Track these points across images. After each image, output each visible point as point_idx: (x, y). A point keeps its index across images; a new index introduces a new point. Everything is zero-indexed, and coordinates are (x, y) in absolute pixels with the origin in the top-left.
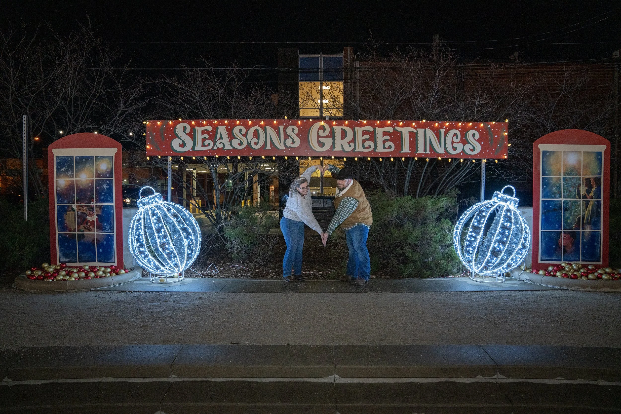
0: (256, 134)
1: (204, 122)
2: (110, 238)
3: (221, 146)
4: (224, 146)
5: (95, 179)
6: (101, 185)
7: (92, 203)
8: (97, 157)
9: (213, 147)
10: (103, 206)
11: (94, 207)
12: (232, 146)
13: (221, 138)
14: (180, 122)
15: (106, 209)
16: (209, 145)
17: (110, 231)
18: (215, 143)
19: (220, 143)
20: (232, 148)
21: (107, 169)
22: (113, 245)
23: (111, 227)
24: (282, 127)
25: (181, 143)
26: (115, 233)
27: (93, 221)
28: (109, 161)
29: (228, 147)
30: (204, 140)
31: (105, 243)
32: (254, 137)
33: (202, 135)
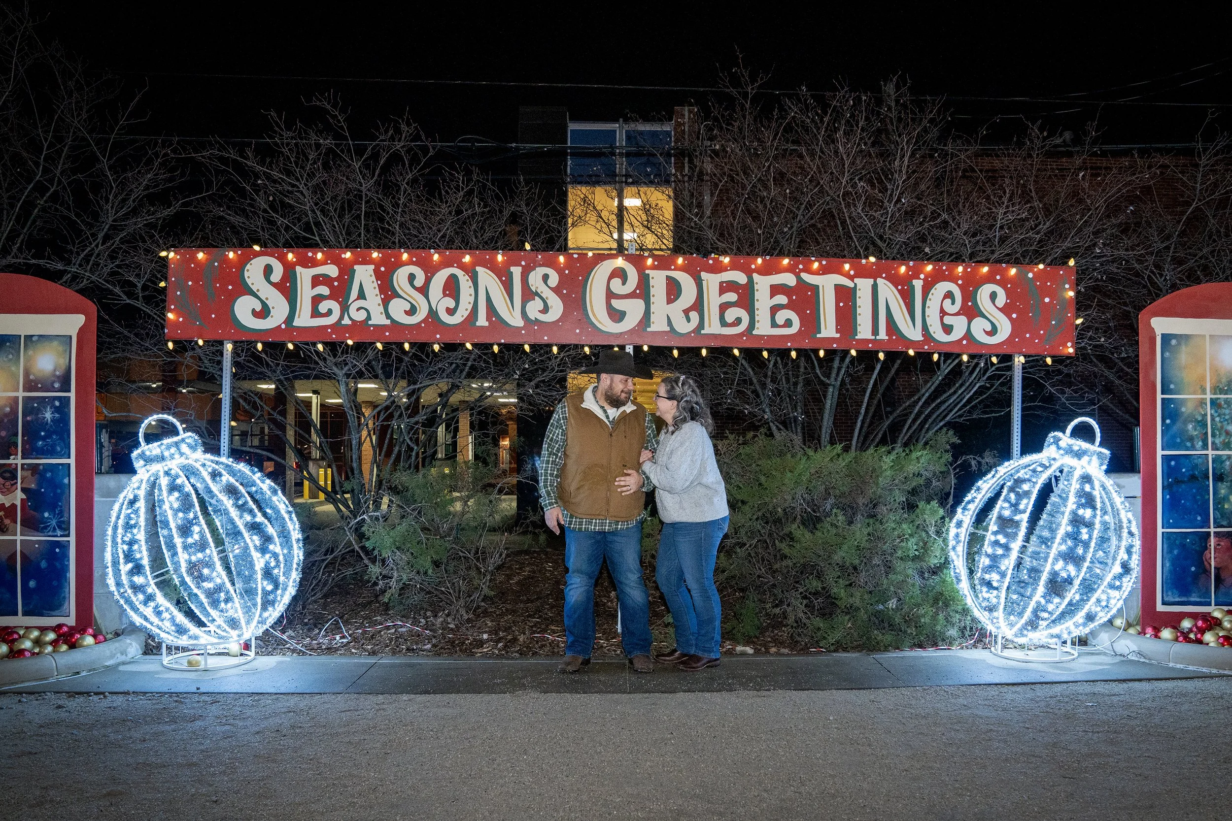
0: (452, 288)
1: (319, 256)
2: (57, 550)
3: (360, 316)
4: (369, 317)
5: (21, 394)
6: (38, 411)
7: (12, 457)
8: (29, 338)
9: (342, 318)
10: (41, 467)
11: (16, 469)
12: (388, 316)
13: (362, 296)
14: (257, 255)
15: (49, 475)
16: (329, 312)
17: (59, 533)
18: (345, 308)
19: (358, 310)
20: (388, 322)
21: (55, 371)
22: (66, 569)
23: (63, 522)
24: (516, 271)
25: (258, 308)
26: (72, 539)
27: (14, 506)
28: (61, 349)
29: (378, 319)
30: (317, 300)
31: (44, 564)
32: (445, 295)
33: (313, 287)
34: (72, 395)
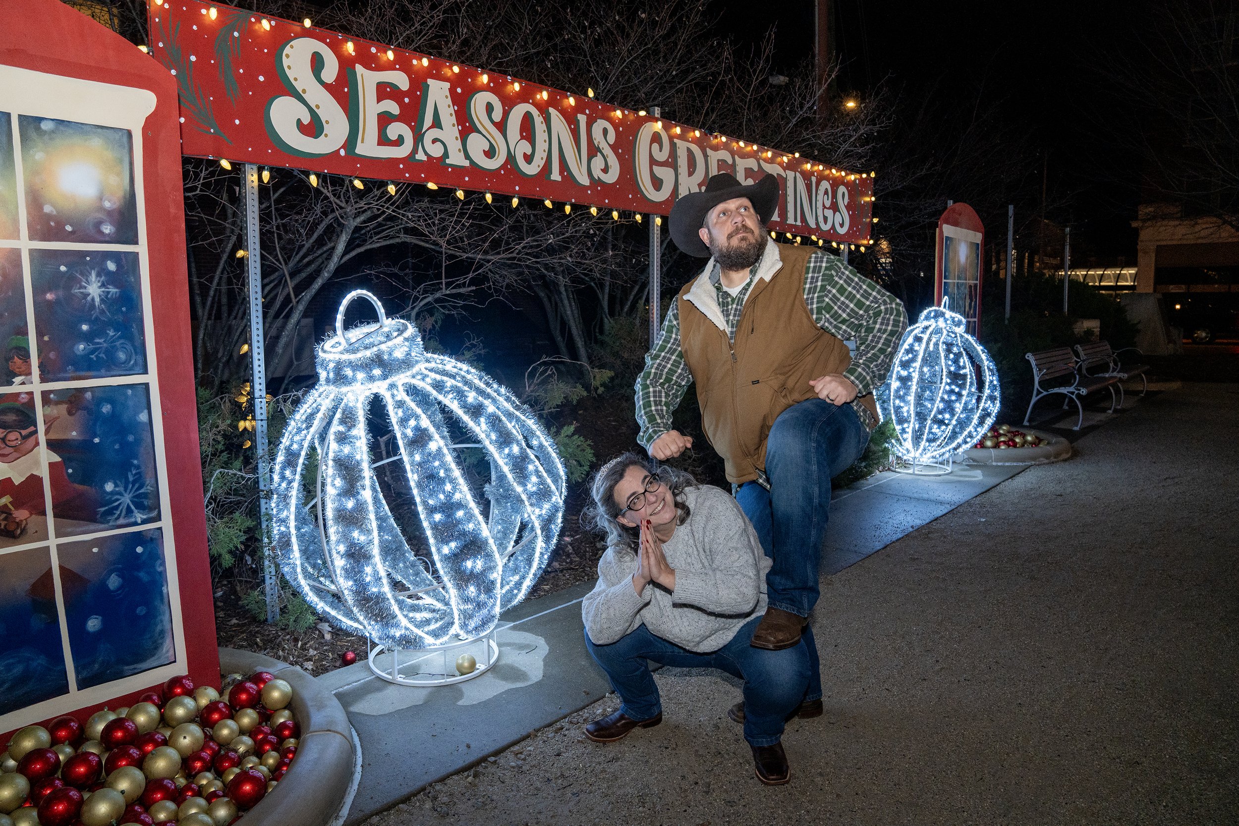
0: (527, 130)
1: (390, 55)
2: (139, 550)
3: (436, 151)
4: (446, 155)
5: (25, 245)
6: (70, 280)
7: (18, 380)
8: (31, 123)
9: (415, 151)
10: (88, 395)
11: (31, 403)
12: (467, 156)
13: (437, 123)
14: (306, 33)
15: (106, 409)
16: (399, 142)
17: (139, 516)
18: (418, 138)
19: (434, 141)
20: (467, 163)
21: (101, 199)
22: (159, 580)
23: (145, 495)
24: (582, 119)
25: (306, 120)
26: (167, 523)
27: (34, 482)
28: (109, 155)
29: (456, 159)
30: (384, 120)
31: (114, 582)
32: (522, 138)
33: (379, 101)
34: (142, 248)
